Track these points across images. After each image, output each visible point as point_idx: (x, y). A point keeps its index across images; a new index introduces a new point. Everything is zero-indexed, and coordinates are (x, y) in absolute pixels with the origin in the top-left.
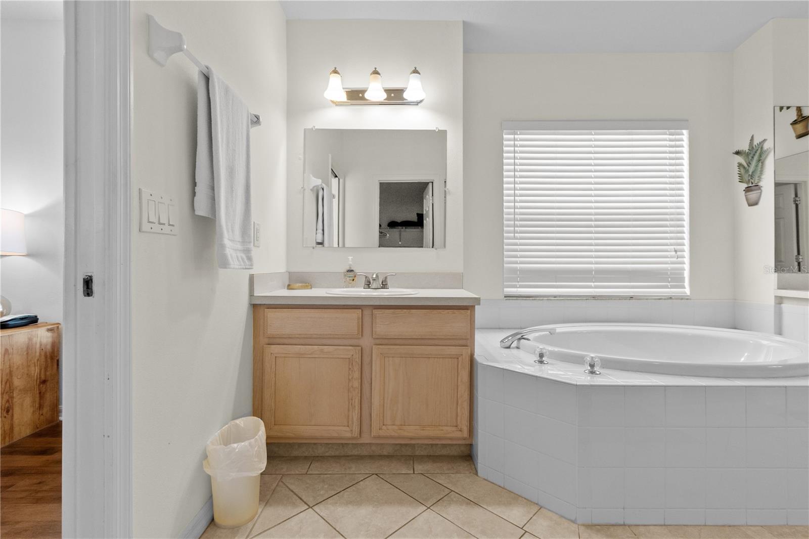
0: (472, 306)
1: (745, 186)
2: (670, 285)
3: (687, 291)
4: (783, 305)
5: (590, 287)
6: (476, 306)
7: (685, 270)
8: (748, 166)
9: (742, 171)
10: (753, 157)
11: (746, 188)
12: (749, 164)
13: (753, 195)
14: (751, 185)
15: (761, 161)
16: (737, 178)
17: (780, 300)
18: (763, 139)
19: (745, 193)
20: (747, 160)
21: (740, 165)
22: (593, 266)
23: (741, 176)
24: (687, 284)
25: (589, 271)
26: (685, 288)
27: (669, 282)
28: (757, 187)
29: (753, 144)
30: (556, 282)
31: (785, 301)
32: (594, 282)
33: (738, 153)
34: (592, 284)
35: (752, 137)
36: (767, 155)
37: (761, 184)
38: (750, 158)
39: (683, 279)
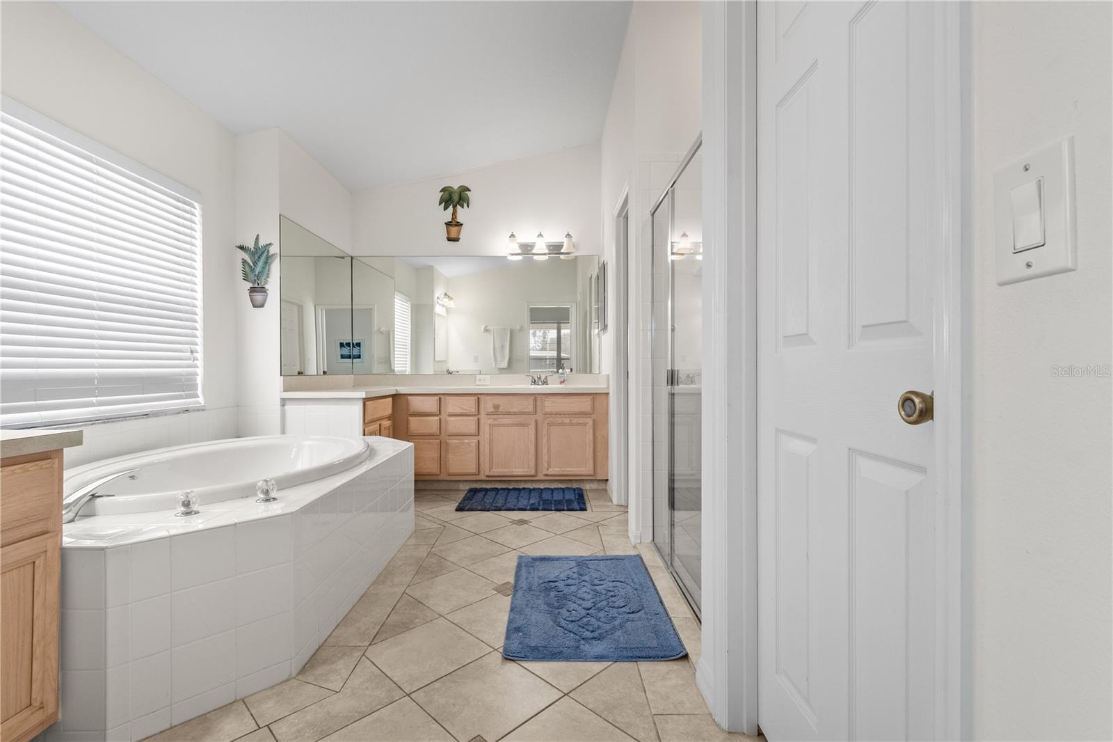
0: (57, 451)
1: (250, 285)
2: (185, 394)
3: (201, 400)
4: (286, 407)
5: (92, 405)
6: (65, 449)
7: (197, 375)
8: (255, 266)
9: (247, 269)
10: (259, 258)
11: (251, 288)
12: (255, 263)
13: (258, 297)
14: (256, 286)
15: (267, 262)
16: (240, 275)
17: (284, 402)
18: (268, 243)
19: (250, 292)
20: (253, 258)
21: (244, 262)
22: (95, 370)
23: (245, 273)
24: (199, 392)
25: (88, 380)
26: (198, 397)
27: (184, 391)
28: (262, 290)
29: (258, 245)
30: (35, 401)
31: (287, 403)
32: (96, 396)
33: (242, 248)
34: (94, 399)
35: (258, 236)
36: (274, 260)
37: (267, 287)
38: (256, 257)
39: (195, 387)
